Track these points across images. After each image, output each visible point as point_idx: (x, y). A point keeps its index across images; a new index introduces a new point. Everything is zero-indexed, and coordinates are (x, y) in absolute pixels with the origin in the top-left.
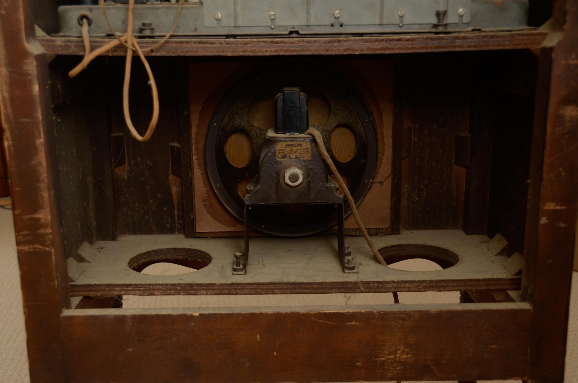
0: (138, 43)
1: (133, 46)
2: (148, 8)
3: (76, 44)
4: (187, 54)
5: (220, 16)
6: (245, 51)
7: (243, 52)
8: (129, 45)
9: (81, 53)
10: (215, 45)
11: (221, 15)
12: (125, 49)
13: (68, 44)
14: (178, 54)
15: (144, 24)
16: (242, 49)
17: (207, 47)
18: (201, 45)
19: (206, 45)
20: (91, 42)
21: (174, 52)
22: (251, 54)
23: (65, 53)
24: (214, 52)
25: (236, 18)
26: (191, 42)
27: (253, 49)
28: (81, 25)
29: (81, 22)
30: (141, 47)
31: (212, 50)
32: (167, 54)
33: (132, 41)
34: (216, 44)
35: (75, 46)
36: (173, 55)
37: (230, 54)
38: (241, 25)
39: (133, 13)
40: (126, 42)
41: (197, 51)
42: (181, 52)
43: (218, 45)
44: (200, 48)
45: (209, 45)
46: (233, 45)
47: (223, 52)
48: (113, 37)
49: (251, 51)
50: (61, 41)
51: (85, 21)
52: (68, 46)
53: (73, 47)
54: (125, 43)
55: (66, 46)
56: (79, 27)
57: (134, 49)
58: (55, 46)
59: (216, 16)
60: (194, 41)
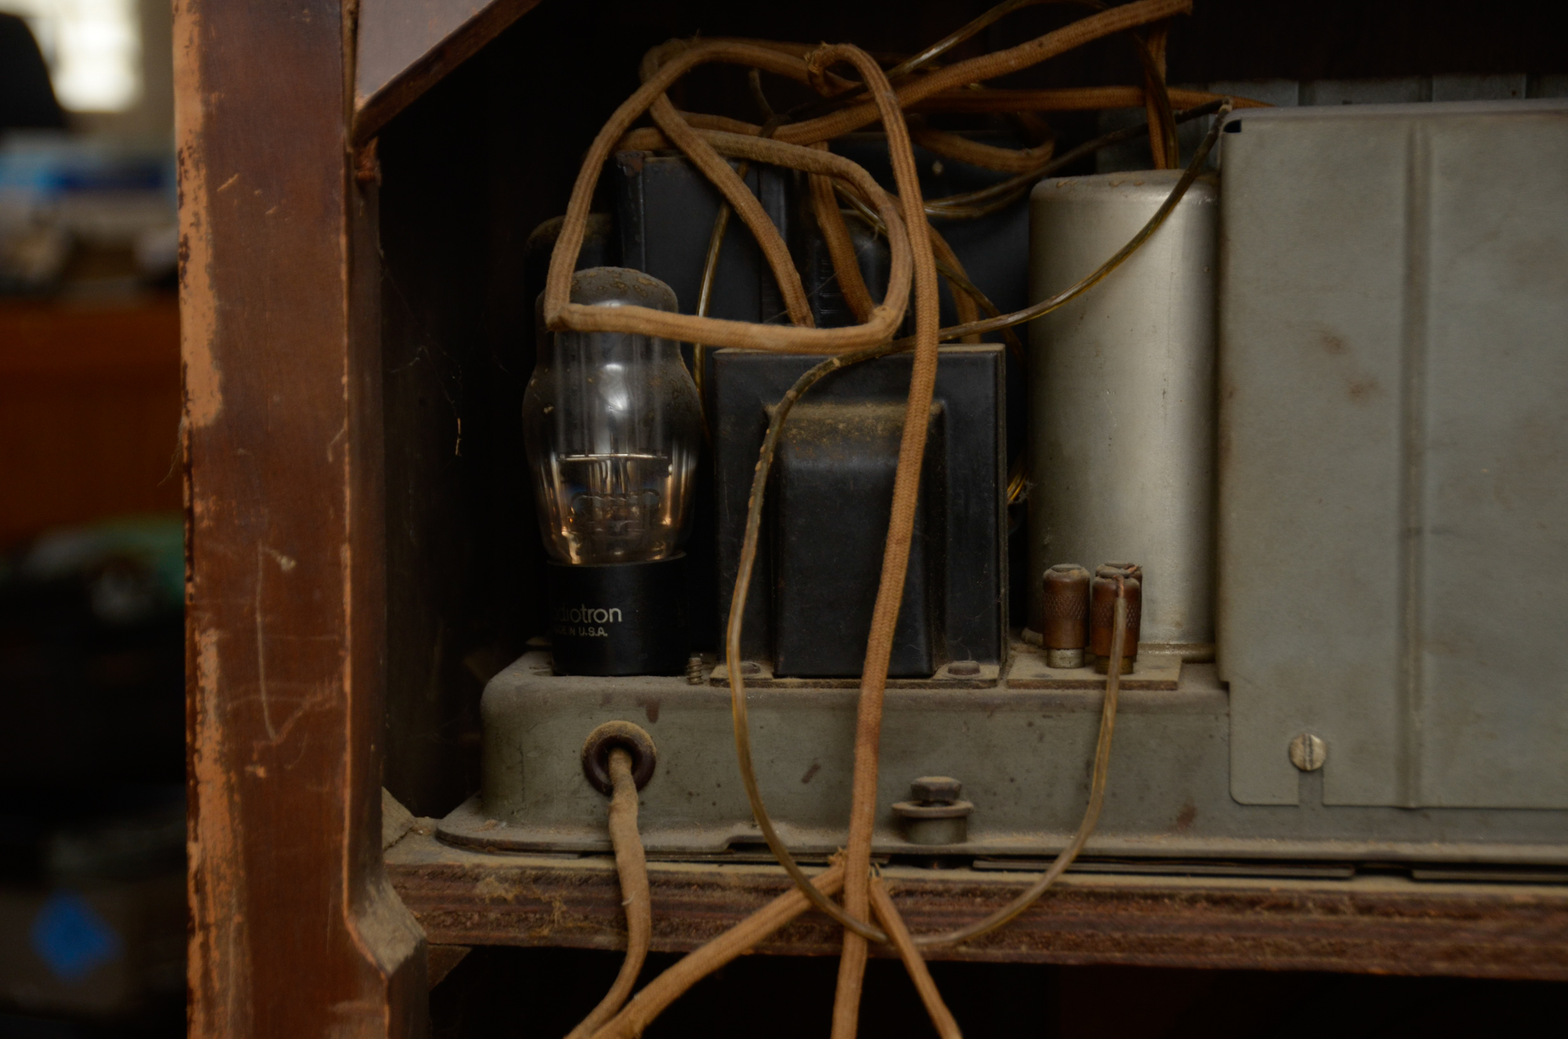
0: (896, 895)
1: (875, 917)
2: (943, 705)
3: (577, 894)
4: (1145, 959)
5: (1319, 752)
6: (1462, 953)
7: (1449, 956)
8: (855, 908)
9: (604, 940)
10: (1296, 918)
11: (1328, 749)
12: (838, 931)
13: (538, 891)
14: (1099, 957)
15: (921, 795)
16: (1444, 944)
17: (1252, 927)
18: (1223, 915)
19: (1249, 916)
20: (655, 882)
21: (1077, 946)
22: (1494, 969)
23: (517, 935)
24: (1292, 952)
25: (1407, 766)
26: (1171, 897)
27: (1511, 942)
28: (607, 790)
29: (601, 776)
30: (916, 924)
31: (1281, 939)
33: (869, 892)
34: (1302, 908)
35: (569, 902)
38: (1433, 801)
40: (838, 897)
41: (1201, 943)
42: (1117, 944)
43: (1317, 916)
44: (1216, 927)
45: (1267, 916)
46: (1397, 919)
47: (1343, 954)
48: (766, 857)
49: (1497, 957)
50: (502, 880)
51: (620, 766)
52: (538, 901)
53: (559, 907)
54: (832, 908)
55: (521, 900)
56: (588, 792)
57: (880, 936)
58: (471, 900)
59: (1299, 755)
60: (1185, 894)
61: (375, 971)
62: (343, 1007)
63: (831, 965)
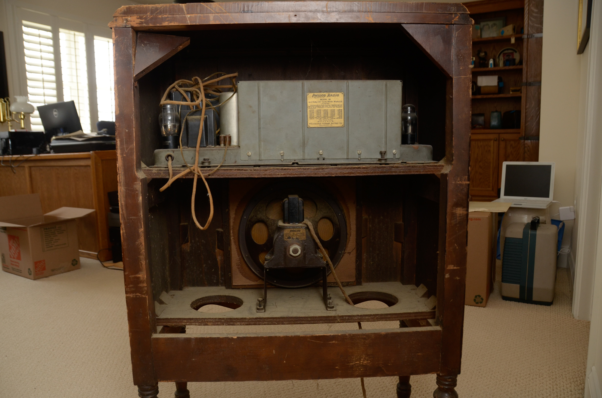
0: (201, 170)
1: (198, 172)
2: (207, 150)
3: (164, 172)
4: (230, 177)
5: (250, 154)
6: (266, 175)
7: (264, 175)
8: (196, 172)
9: (167, 177)
10: (247, 171)
11: (251, 153)
12: (194, 175)
13: (160, 172)
14: (225, 177)
15: (204, 159)
16: (263, 174)
17: (242, 173)
18: (239, 171)
19: (242, 171)
20: (173, 170)
21: (222, 176)
22: (269, 176)
23: (157, 177)
24: (247, 175)
25: (260, 155)
26: (233, 170)
27: (271, 173)
28: (168, 161)
29: (167, 159)
30: (203, 173)
31: (245, 174)
32: (218, 177)
33: (197, 169)
34: (248, 170)
35: (164, 173)
36: (222, 177)
37: (256, 177)
38: (263, 159)
39: (199, 153)
40: (194, 170)
41: (236, 175)
42: (227, 175)
43: (249, 171)
44: (238, 173)
45: (244, 171)
46: (258, 171)
47: (252, 175)
48: (186, 167)
49: (269, 175)
50: (155, 170)
51: (170, 158)
52: (160, 173)
53: (162, 173)
54: (193, 171)
55: (158, 173)
56: (166, 161)
57: (199, 174)
58: (152, 173)
59: (248, 154)
60: (234, 169)
61: (139, 178)
62: (135, 183)
63: (193, 179)
